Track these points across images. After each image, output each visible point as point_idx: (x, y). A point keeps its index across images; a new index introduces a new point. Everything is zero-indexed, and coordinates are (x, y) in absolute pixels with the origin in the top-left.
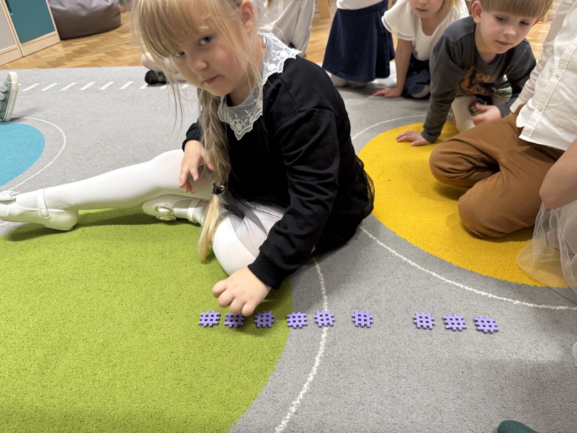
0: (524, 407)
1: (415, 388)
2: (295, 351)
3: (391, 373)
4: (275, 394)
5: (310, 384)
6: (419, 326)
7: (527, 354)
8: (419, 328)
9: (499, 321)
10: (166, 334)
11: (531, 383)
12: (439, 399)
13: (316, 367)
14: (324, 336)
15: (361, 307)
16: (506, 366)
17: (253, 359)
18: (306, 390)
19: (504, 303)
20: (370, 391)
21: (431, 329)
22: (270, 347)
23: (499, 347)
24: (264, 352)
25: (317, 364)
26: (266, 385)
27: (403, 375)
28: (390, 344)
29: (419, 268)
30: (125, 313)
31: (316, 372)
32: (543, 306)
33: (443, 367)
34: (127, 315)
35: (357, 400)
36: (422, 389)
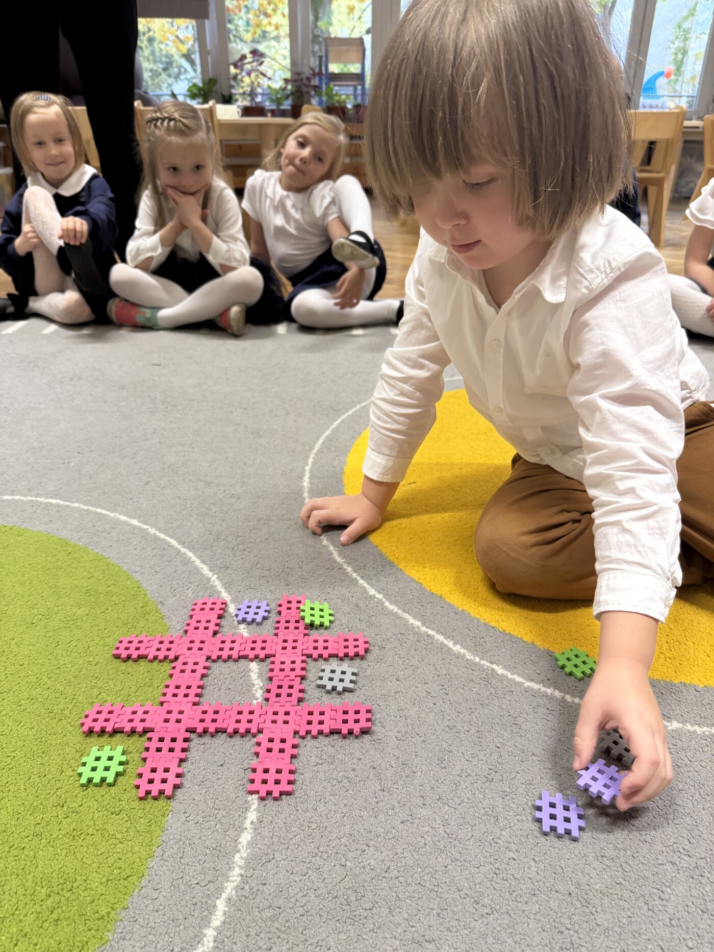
3: (400, 930)
13: (216, 929)
16: (668, 890)
17: (55, 915)
22: (104, 880)
24: (86, 893)
25: (217, 919)
29: (469, 657)
31: (211, 944)
33: (526, 903)
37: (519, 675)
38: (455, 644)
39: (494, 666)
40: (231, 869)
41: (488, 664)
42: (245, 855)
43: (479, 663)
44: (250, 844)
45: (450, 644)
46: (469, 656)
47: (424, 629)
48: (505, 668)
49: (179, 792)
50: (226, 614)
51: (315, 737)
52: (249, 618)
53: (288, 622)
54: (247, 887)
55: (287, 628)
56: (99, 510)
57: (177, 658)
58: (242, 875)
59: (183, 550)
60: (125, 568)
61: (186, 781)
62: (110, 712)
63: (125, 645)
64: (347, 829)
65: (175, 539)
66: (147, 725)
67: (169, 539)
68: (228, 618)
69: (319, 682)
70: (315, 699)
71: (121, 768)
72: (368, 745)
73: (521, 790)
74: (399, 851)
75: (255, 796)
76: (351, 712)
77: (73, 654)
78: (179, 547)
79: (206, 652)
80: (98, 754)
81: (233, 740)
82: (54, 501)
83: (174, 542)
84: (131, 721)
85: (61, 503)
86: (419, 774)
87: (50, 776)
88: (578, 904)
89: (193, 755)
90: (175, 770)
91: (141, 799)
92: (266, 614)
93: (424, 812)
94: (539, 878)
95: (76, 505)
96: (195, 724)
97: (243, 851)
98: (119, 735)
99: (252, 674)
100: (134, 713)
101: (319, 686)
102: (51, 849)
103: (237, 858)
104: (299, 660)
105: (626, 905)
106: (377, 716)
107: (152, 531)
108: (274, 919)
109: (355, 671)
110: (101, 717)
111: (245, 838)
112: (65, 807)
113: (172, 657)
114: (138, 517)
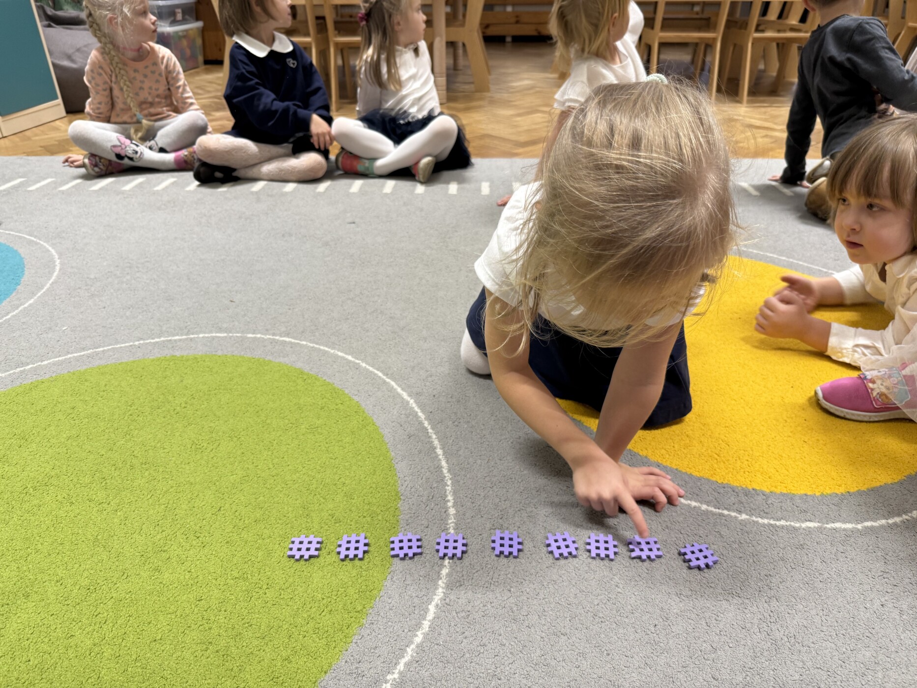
0: (746, 678)
1: (581, 652)
2: (397, 596)
3: (545, 627)
4: (360, 664)
5: (417, 647)
6: (593, 555)
7: (754, 595)
8: (593, 558)
9: (716, 547)
10: (193, 571)
11: (759, 641)
12: (616, 667)
13: (429, 621)
14: (445, 571)
15: (506, 525)
16: (722, 615)
17: (329, 608)
18: (410, 657)
19: (724, 518)
20: (510, 656)
21: (612, 560)
22: (357, 591)
23: (713, 585)
24: (347, 598)
25: (430, 615)
26: (347, 650)
27: (563, 631)
28: (546, 583)
30: (130, 538)
31: (427, 629)
32: (783, 523)
33: (627, 617)
34: (133, 541)
35: (489, 671)
36: (592, 652)
40: (436, 588)
42: (445, 581)
54: (448, 599)
60: (347, 392)
65: (381, 371)
94: (636, 604)
97: (444, 578)
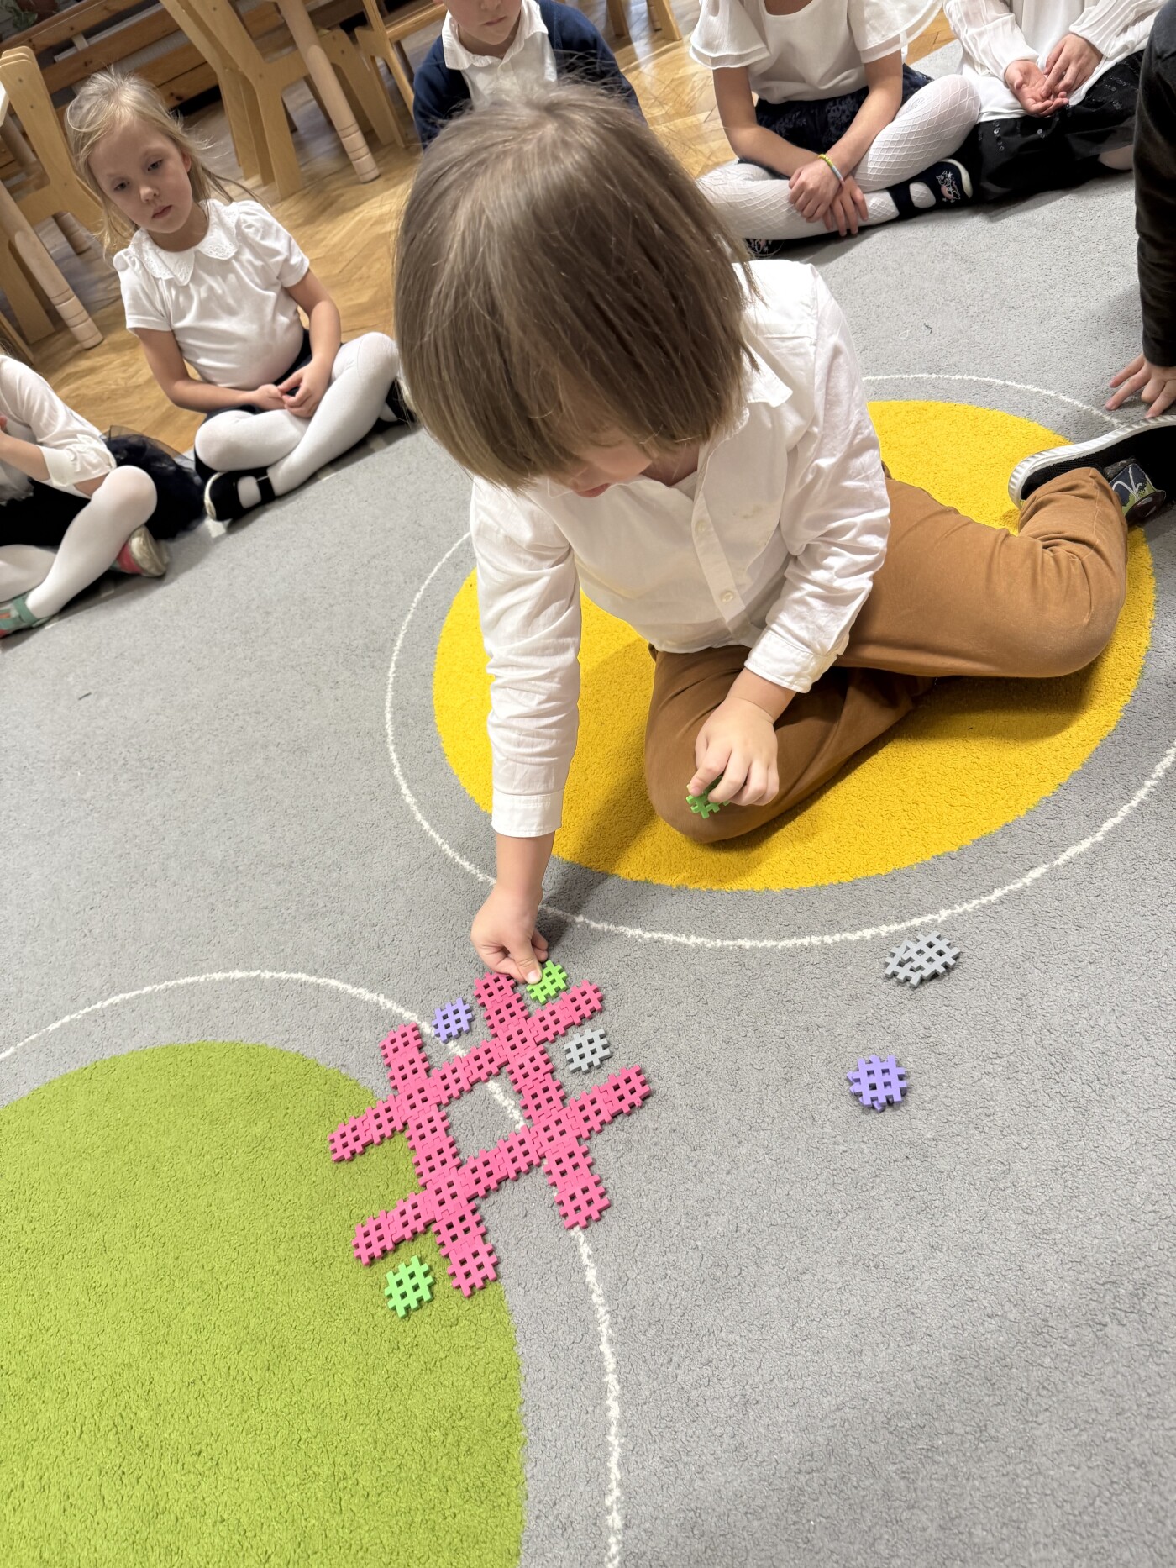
4: (557, 1507)
11: (1056, 1114)
12: (897, 1279)
18: (619, 1450)
20: (752, 1356)
24: (478, 1412)
26: (527, 1498)
27: (800, 1267)
33: (872, 1188)
35: (736, 1400)
36: (855, 1276)
37: (769, 939)
38: (688, 936)
39: (740, 942)
40: (595, 1312)
41: (731, 943)
42: (600, 1291)
43: (722, 947)
44: (600, 1277)
45: (683, 939)
46: (709, 944)
47: (648, 935)
48: (752, 936)
49: (501, 1267)
50: (425, 1039)
51: (600, 1132)
52: (454, 1030)
53: (498, 1012)
54: (620, 1320)
55: (502, 1021)
56: (182, 981)
57: (405, 1124)
58: (608, 1312)
59: (321, 981)
60: (270, 1044)
61: (501, 1252)
62: (378, 1227)
63: (339, 1142)
64: (681, 1211)
65: (302, 971)
66: (425, 1219)
67: (295, 976)
68: (429, 1042)
69: (572, 1067)
70: (578, 1089)
71: (429, 1279)
72: (657, 1109)
73: (823, 1074)
74: (739, 1203)
75: (577, 1228)
76: (622, 1084)
77: (290, 1185)
78: (313, 979)
79: (432, 1101)
80: (397, 1278)
81: (520, 1181)
82: (117, 999)
83: (303, 977)
84: (405, 1224)
85: (127, 996)
86: (719, 1112)
87: (364, 1327)
88: (918, 1163)
89: (491, 1220)
90: (483, 1250)
91: (469, 1297)
92: (469, 1016)
93: (744, 1150)
94: (874, 1157)
95: (148, 989)
96: (474, 1189)
97: (596, 1288)
98: (402, 1245)
99: (496, 1096)
100: (403, 1213)
101: (574, 1071)
102: (418, 1394)
103: (594, 1297)
104: (536, 1053)
105: (960, 1139)
106: (650, 1071)
107: (267, 975)
108: (660, 1332)
109: (602, 1032)
110: (373, 1238)
111: (591, 1275)
112: (402, 1348)
113: (400, 1127)
114: (236, 965)
